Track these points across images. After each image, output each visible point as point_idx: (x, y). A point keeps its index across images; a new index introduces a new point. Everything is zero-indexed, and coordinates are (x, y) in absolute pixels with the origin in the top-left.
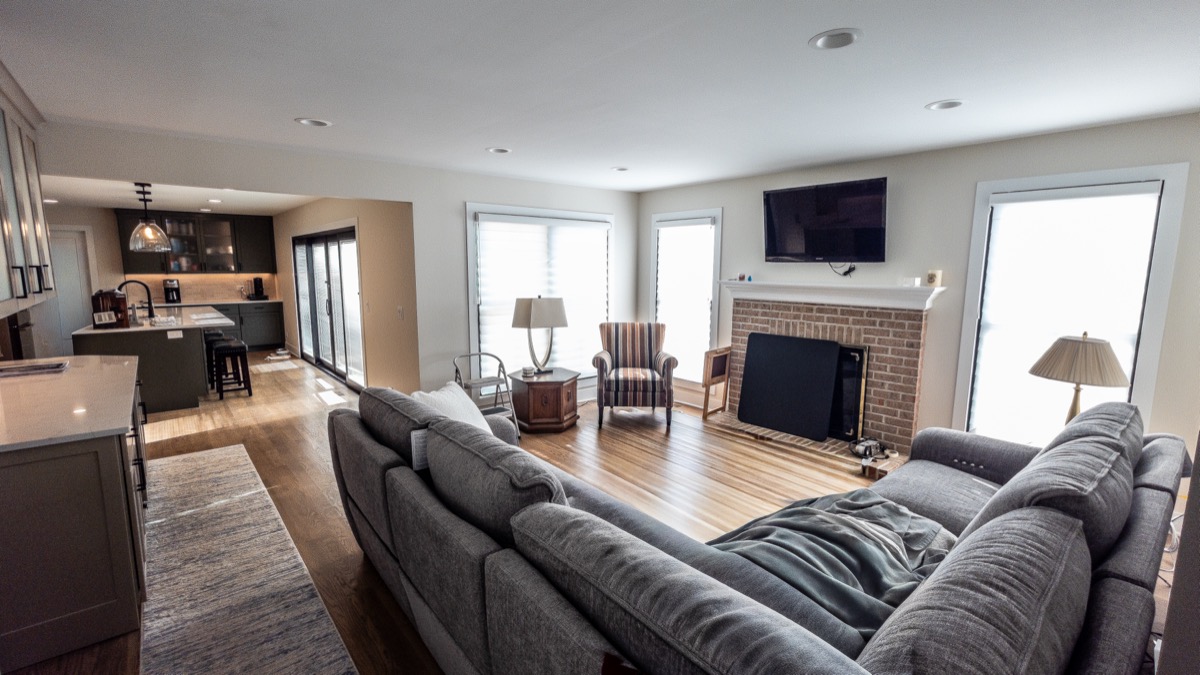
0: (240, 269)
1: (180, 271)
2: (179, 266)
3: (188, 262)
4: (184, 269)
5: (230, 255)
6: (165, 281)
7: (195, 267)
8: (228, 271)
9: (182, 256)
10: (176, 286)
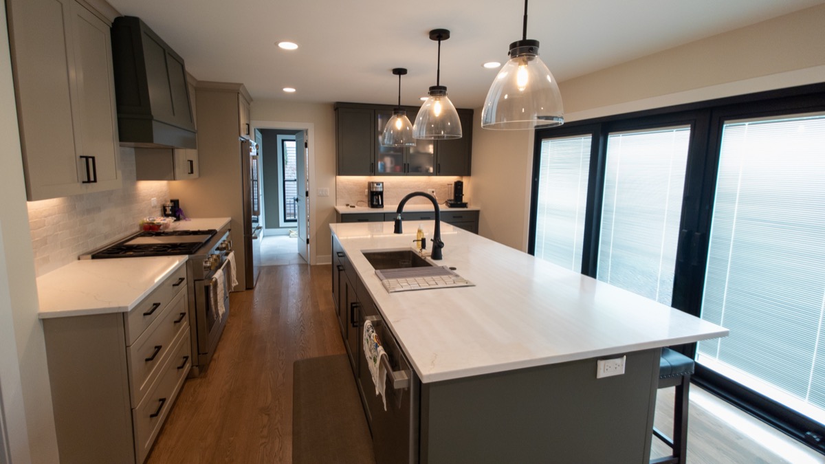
0: (438, 172)
1: (384, 174)
2: (384, 166)
3: (392, 163)
4: (388, 170)
5: (429, 154)
6: (370, 185)
7: (398, 168)
8: (427, 173)
9: (388, 155)
10: (380, 190)
